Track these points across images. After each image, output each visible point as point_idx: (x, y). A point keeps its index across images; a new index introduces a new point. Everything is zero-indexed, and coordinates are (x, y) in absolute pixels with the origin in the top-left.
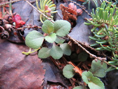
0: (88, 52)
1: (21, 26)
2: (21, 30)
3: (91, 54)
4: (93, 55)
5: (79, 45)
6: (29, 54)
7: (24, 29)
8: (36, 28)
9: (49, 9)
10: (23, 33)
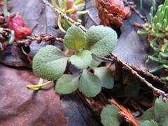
0: (150, 85)
1: (23, 36)
2: (23, 44)
3: (156, 89)
4: (159, 91)
5: (134, 72)
6: (40, 89)
7: (30, 43)
8: (52, 41)
9: (75, 7)
10: (28, 49)
